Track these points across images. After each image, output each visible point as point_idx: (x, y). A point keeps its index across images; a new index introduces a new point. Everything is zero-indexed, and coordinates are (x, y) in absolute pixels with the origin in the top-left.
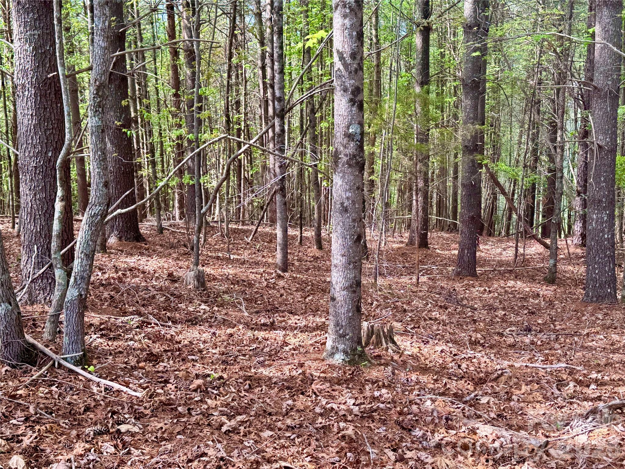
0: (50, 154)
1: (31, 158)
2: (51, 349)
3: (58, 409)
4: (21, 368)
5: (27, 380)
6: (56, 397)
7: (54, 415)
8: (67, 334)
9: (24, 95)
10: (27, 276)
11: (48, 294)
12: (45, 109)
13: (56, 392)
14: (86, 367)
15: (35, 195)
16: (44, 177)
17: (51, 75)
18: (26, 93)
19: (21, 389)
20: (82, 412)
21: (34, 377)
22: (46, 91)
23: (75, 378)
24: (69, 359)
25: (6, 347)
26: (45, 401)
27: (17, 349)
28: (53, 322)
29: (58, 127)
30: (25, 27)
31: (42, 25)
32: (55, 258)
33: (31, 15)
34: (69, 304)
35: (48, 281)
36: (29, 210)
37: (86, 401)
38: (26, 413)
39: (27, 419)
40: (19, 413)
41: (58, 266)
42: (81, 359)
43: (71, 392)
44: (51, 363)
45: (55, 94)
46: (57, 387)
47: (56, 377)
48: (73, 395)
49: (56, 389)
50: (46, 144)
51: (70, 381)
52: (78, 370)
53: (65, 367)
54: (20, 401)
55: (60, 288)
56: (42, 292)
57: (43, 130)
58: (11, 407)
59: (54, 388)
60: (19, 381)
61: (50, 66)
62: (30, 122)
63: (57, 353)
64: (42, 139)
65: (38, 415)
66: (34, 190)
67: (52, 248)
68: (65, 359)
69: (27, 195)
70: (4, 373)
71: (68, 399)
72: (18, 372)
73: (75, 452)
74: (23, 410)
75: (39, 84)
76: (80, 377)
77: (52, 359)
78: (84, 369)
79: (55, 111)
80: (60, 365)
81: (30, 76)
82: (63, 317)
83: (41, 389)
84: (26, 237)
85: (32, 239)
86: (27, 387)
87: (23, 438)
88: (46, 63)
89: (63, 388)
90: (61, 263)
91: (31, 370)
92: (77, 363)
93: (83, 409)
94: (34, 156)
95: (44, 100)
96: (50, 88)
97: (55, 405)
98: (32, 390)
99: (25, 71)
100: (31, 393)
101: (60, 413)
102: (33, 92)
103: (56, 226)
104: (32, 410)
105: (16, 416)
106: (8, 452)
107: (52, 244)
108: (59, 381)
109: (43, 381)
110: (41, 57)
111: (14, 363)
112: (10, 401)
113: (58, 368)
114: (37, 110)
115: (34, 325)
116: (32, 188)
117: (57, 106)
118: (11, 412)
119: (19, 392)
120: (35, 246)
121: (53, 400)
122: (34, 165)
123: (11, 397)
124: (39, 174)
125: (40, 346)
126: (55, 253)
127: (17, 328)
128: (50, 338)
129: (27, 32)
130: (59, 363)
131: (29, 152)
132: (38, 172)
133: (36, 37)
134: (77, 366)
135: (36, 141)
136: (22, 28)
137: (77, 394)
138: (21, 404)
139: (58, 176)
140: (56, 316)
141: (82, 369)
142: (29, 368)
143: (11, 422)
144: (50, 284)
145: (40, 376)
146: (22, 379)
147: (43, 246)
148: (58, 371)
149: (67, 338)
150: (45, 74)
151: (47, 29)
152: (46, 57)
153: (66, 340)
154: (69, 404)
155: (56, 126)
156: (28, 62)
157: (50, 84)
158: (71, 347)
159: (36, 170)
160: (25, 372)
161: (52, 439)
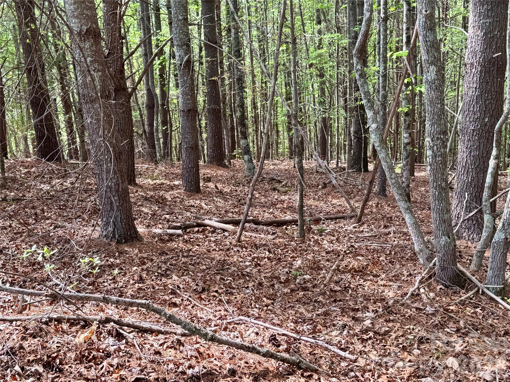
0: (486, 120)
1: (470, 122)
2: (476, 278)
3: (483, 328)
4: (452, 289)
5: (457, 299)
6: (481, 317)
7: (479, 332)
8: (491, 268)
9: (471, 72)
10: (457, 216)
11: (472, 233)
12: (487, 82)
13: (480, 314)
14: (506, 298)
15: (470, 152)
16: (479, 139)
17: (496, 55)
18: (474, 70)
19: (453, 305)
20: (502, 335)
21: (462, 298)
22: (490, 68)
23: (496, 306)
24: (491, 289)
25: (442, 270)
26: (471, 319)
27: (450, 273)
28: (479, 257)
29: (496, 97)
30: (479, 17)
31: (493, 14)
32: (486, 205)
33: (485, 7)
34: (495, 245)
35: (473, 222)
36: (464, 164)
37: (505, 327)
38: (458, 326)
39: (458, 331)
40: (451, 324)
41: (488, 212)
42: (501, 291)
43: (492, 316)
44: (476, 289)
45: (497, 71)
46: (481, 310)
47: (479, 301)
48: (494, 319)
49: (481, 312)
50: (484, 111)
51: (492, 307)
52: (498, 299)
53: (487, 294)
54: (452, 315)
55: (487, 230)
56: (467, 231)
57: (483, 100)
58: (445, 318)
59: (478, 310)
60: (451, 299)
61: (496, 48)
62: (474, 94)
63: (481, 282)
64: (481, 108)
65: (467, 329)
66: (470, 148)
67: (484, 196)
68: (488, 288)
69: (464, 152)
70: (438, 290)
71: (490, 321)
72: (450, 292)
73: (497, 366)
74: (454, 323)
75: (485, 63)
76: (500, 306)
77: (477, 286)
78: (503, 299)
79: (495, 85)
80: (483, 293)
81: (478, 56)
82: (488, 254)
83: (468, 308)
84: (459, 185)
85: (463, 187)
86: (457, 305)
87: (456, 345)
88: (493, 46)
89: (485, 312)
90: (490, 210)
91: (459, 292)
92: (498, 293)
93: (503, 332)
94: (473, 121)
95: (487, 75)
96: (494, 66)
97: (480, 324)
98: (461, 308)
99: (474, 53)
100: (460, 310)
101: (484, 331)
102: (479, 69)
103: (489, 179)
104: (462, 323)
105: (450, 326)
106: (445, 353)
107: (484, 194)
108: (483, 305)
109: (470, 302)
110: (490, 40)
111: (448, 283)
112: (445, 313)
113: (482, 295)
114: (481, 83)
115: (460, 256)
116: (469, 146)
117: (497, 81)
118: (445, 322)
119: (451, 308)
120: (466, 194)
121: (478, 320)
122: (473, 128)
123: (445, 310)
124: (476, 136)
125: (468, 274)
126: (486, 201)
127: (452, 257)
128: (475, 269)
129: (480, 20)
130: (482, 291)
131: (470, 118)
132: (475, 134)
133: (487, 24)
134: (497, 296)
135: (477, 109)
136: (476, 18)
137: (498, 319)
138: (453, 317)
139: (495, 138)
140: (481, 253)
141: (501, 299)
142: (458, 290)
143: (445, 330)
144: (474, 225)
145: (467, 298)
146: (453, 298)
147: (472, 194)
148: (481, 296)
149: (491, 272)
150: (491, 54)
151: (497, 18)
152: (493, 40)
153: (490, 273)
154: (491, 325)
155: (494, 96)
156: (479, 45)
157: (494, 62)
158: (493, 279)
159: (473, 133)
160: (455, 293)
161: (478, 351)
